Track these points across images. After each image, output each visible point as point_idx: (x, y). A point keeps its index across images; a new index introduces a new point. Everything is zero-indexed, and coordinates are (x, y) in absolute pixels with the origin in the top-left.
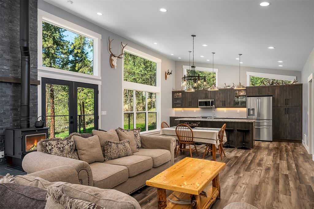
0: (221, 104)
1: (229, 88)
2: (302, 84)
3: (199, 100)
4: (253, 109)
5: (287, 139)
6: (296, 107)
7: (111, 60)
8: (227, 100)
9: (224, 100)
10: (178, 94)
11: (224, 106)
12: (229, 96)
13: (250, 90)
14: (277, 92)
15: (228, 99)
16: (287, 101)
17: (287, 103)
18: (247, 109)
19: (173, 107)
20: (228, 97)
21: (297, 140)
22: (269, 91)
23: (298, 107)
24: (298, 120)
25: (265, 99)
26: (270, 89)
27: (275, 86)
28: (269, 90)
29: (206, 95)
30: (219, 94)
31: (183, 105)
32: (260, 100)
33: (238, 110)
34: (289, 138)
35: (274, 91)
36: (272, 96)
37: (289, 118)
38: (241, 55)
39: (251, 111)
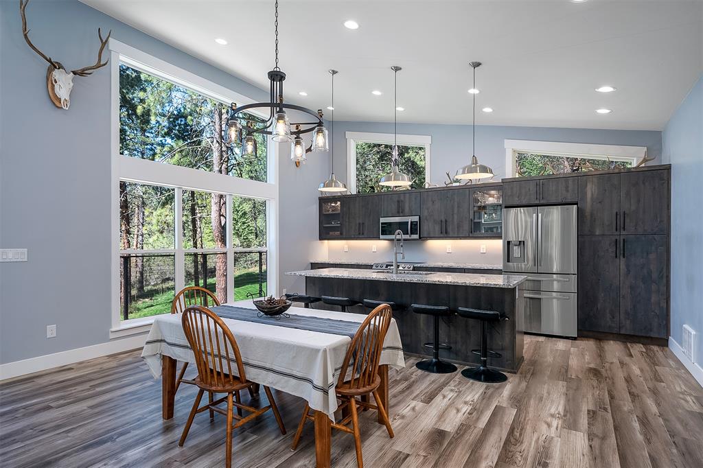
0: (437, 228)
1: (457, 184)
2: (668, 168)
3: (382, 220)
4: (521, 244)
5: (623, 332)
6: (650, 237)
7: (50, 83)
8: (453, 218)
9: (443, 220)
10: (333, 205)
11: (445, 234)
12: (458, 207)
13: (512, 188)
14: (591, 190)
15: (456, 216)
16: (620, 220)
17: (622, 226)
18: (504, 242)
19: (322, 238)
20: (456, 211)
21: (652, 338)
22: (567, 191)
23: (655, 236)
24: (655, 275)
25: (555, 213)
26: (570, 182)
27: (586, 175)
28: (567, 187)
29: (399, 207)
30: (431, 203)
31: (344, 233)
32: (540, 215)
33: (482, 246)
34: (628, 328)
35: (582, 189)
36: (577, 204)
37: (629, 271)
38: (479, 64)
39: (515, 248)
